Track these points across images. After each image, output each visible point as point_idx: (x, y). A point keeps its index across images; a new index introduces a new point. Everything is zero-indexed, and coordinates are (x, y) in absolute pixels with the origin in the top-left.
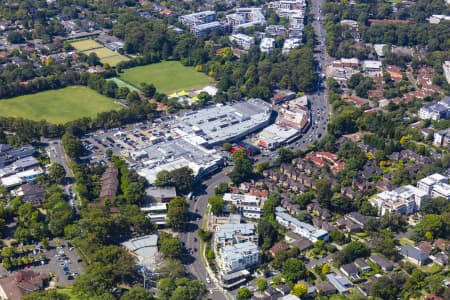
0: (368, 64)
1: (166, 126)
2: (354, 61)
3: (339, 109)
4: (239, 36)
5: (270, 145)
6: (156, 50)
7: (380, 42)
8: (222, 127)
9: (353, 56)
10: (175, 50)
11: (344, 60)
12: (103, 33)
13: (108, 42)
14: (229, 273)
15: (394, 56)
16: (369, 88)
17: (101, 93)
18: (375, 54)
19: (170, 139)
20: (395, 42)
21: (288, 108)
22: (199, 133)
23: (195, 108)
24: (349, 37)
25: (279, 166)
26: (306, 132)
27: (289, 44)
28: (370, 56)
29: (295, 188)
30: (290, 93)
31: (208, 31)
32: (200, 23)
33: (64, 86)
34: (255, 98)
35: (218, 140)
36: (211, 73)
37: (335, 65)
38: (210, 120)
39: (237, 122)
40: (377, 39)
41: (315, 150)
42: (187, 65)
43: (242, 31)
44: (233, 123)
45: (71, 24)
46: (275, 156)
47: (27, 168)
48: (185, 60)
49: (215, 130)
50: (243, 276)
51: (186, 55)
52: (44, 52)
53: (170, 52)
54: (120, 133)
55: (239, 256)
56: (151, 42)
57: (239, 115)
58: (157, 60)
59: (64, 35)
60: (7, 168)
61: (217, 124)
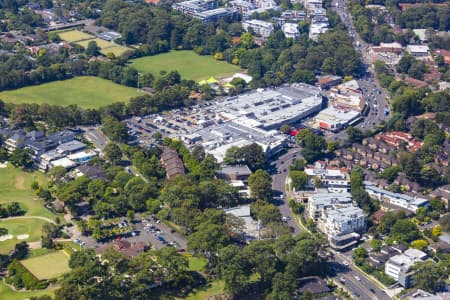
0: (413, 49)
1: (208, 111)
2: (396, 45)
3: (399, 90)
4: (254, 22)
5: (332, 127)
6: (162, 38)
7: (419, 27)
8: (273, 110)
9: (393, 41)
10: (185, 38)
11: (383, 45)
12: (89, 22)
13: (100, 32)
14: (339, 235)
15: (441, 39)
16: (424, 71)
17: (118, 82)
18: (417, 38)
19: (220, 122)
20: (436, 26)
21: (339, 92)
22: (251, 115)
23: (234, 93)
24: (381, 21)
25: (351, 146)
26: (366, 115)
27: (316, 29)
28: (412, 40)
29: (375, 166)
30: (336, 78)
31: (214, 18)
32: (201, 11)
33: (70, 77)
34: (298, 82)
35: (273, 123)
36: (235, 60)
37: (376, 50)
38: (257, 104)
39: (288, 106)
40: (415, 23)
41: (384, 130)
42: (203, 53)
43: (257, 16)
44: (284, 107)
45: (48, 14)
46: (344, 136)
47: (74, 152)
48: (200, 48)
49: (266, 114)
50: (354, 238)
51: (199, 42)
52: (29, 43)
53: (180, 41)
54: (160, 118)
55: (346, 219)
56: (156, 30)
57: (288, 99)
58: (165, 50)
59: (43, 26)
60: (51, 153)
61: (266, 107)
